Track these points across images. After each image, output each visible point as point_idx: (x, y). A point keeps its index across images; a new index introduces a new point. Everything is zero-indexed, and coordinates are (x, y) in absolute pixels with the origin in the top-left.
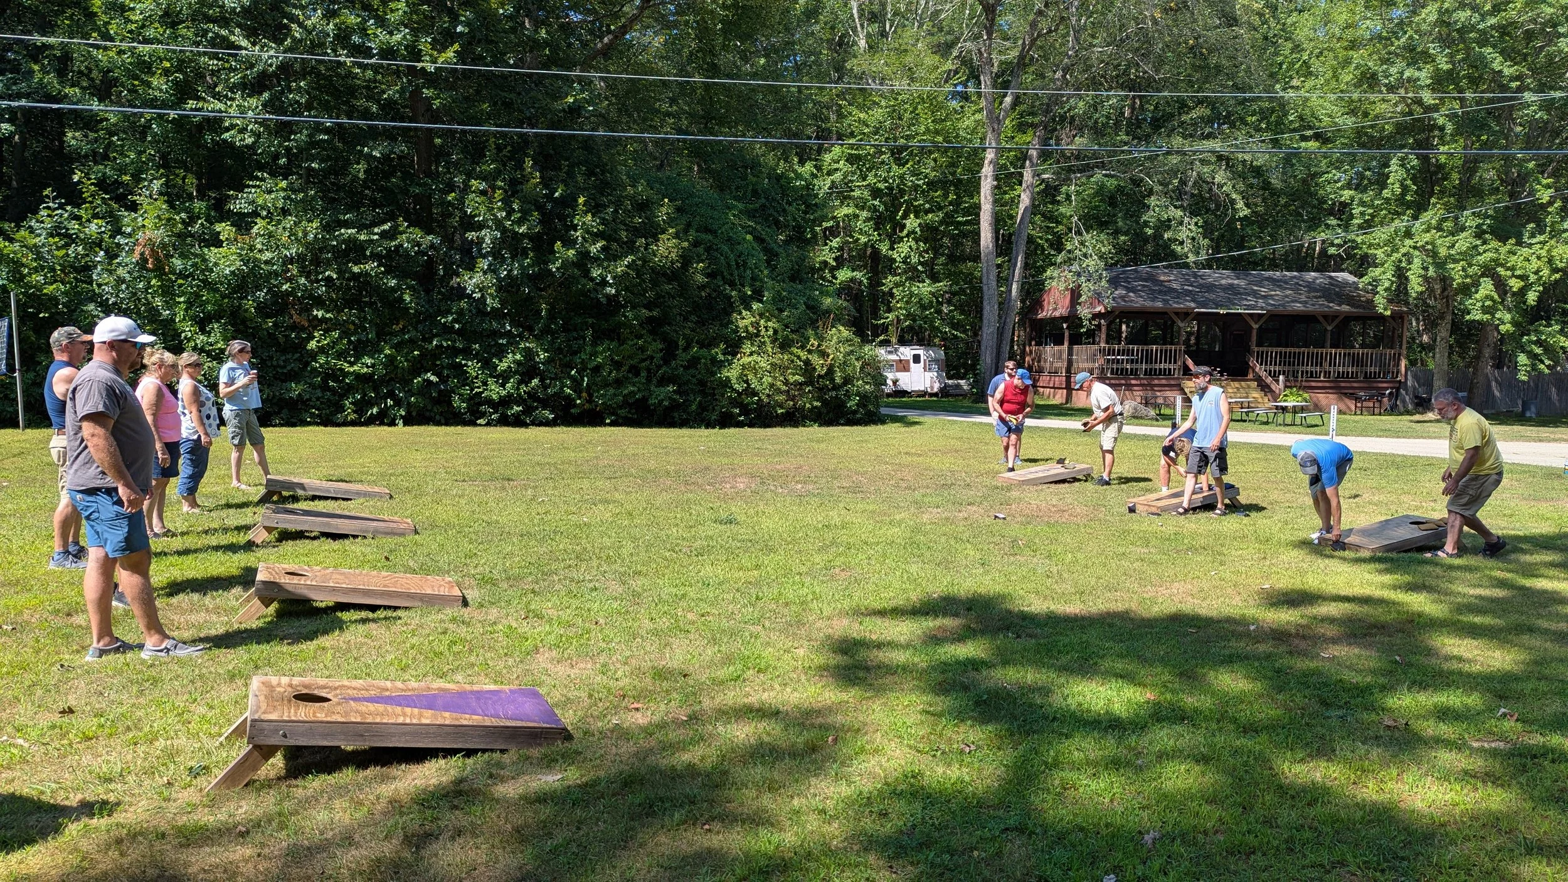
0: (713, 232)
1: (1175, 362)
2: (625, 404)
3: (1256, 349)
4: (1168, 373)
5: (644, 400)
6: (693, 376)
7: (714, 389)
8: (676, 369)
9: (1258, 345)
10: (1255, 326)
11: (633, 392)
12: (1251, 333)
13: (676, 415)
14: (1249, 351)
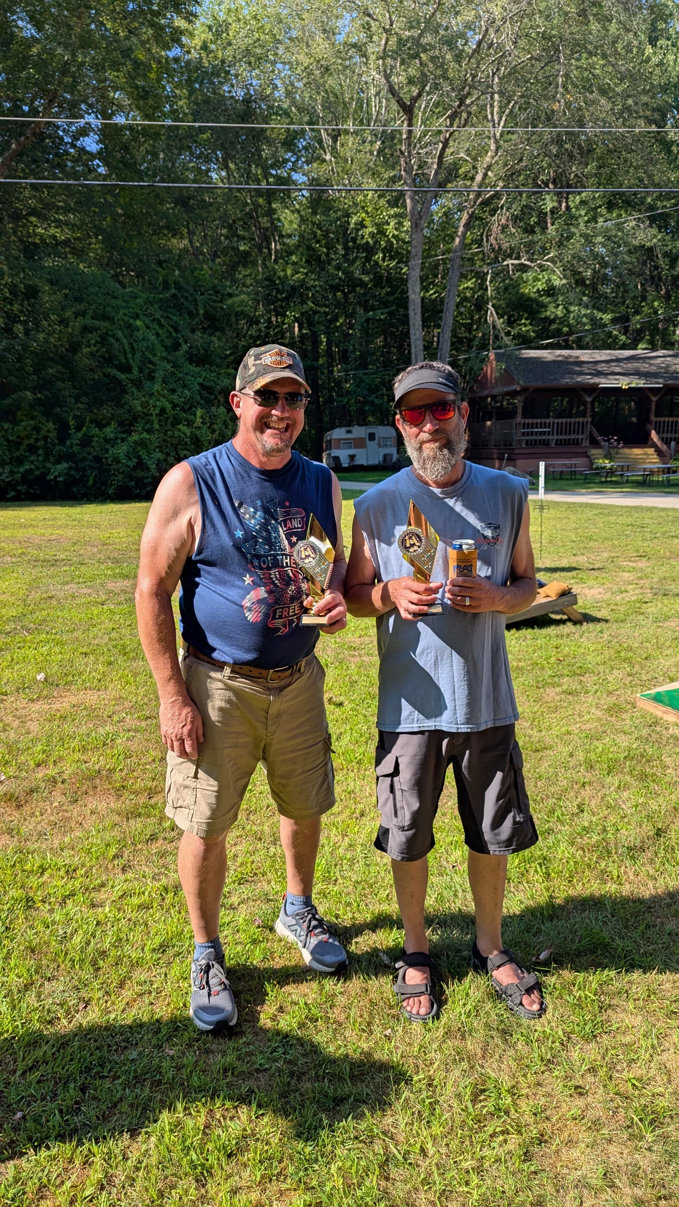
0: (111, 319)
1: (582, 433)
2: (24, 479)
3: (654, 419)
4: (576, 443)
5: (43, 475)
6: (89, 454)
7: (110, 465)
8: (71, 447)
9: (656, 416)
10: (654, 399)
11: (31, 469)
12: (650, 405)
13: (75, 489)
14: (648, 420)
